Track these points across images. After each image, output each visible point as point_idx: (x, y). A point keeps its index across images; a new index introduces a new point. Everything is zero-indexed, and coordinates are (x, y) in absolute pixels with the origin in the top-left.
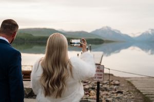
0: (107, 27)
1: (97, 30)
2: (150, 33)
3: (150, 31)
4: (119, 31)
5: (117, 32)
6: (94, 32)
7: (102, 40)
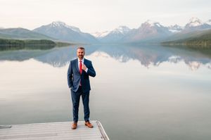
0: (59, 22)
1: (43, 27)
2: (121, 32)
3: (121, 28)
4: (78, 29)
5: (75, 30)
7: (53, 43)
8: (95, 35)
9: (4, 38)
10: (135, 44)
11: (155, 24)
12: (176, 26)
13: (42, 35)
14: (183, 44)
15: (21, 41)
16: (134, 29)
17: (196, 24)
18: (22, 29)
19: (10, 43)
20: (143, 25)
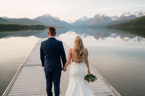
0: (48, 15)
1: (39, 17)
2: (83, 20)
3: (83, 18)
4: (58, 18)
5: (57, 19)
6: (36, 19)
7: (44, 26)
8: (68, 22)
9: (17, 24)
10: (91, 27)
11: (103, 15)
12: (115, 16)
13: (38, 22)
14: (119, 27)
15: (27, 26)
16: (91, 18)
17: (127, 15)
18: (27, 19)
19: (20, 27)
20: (96, 16)
